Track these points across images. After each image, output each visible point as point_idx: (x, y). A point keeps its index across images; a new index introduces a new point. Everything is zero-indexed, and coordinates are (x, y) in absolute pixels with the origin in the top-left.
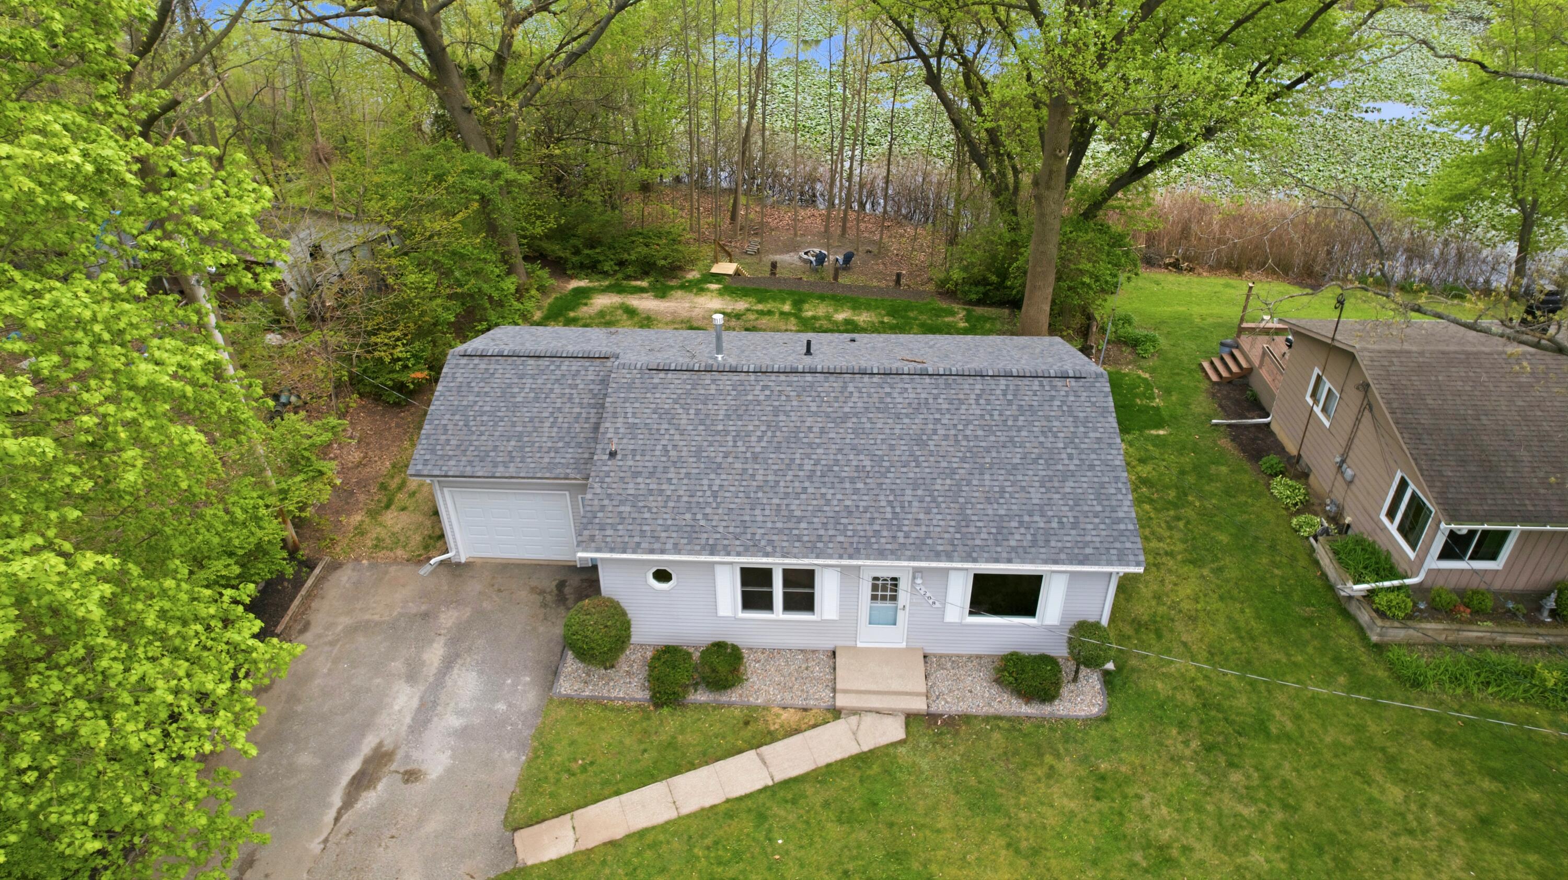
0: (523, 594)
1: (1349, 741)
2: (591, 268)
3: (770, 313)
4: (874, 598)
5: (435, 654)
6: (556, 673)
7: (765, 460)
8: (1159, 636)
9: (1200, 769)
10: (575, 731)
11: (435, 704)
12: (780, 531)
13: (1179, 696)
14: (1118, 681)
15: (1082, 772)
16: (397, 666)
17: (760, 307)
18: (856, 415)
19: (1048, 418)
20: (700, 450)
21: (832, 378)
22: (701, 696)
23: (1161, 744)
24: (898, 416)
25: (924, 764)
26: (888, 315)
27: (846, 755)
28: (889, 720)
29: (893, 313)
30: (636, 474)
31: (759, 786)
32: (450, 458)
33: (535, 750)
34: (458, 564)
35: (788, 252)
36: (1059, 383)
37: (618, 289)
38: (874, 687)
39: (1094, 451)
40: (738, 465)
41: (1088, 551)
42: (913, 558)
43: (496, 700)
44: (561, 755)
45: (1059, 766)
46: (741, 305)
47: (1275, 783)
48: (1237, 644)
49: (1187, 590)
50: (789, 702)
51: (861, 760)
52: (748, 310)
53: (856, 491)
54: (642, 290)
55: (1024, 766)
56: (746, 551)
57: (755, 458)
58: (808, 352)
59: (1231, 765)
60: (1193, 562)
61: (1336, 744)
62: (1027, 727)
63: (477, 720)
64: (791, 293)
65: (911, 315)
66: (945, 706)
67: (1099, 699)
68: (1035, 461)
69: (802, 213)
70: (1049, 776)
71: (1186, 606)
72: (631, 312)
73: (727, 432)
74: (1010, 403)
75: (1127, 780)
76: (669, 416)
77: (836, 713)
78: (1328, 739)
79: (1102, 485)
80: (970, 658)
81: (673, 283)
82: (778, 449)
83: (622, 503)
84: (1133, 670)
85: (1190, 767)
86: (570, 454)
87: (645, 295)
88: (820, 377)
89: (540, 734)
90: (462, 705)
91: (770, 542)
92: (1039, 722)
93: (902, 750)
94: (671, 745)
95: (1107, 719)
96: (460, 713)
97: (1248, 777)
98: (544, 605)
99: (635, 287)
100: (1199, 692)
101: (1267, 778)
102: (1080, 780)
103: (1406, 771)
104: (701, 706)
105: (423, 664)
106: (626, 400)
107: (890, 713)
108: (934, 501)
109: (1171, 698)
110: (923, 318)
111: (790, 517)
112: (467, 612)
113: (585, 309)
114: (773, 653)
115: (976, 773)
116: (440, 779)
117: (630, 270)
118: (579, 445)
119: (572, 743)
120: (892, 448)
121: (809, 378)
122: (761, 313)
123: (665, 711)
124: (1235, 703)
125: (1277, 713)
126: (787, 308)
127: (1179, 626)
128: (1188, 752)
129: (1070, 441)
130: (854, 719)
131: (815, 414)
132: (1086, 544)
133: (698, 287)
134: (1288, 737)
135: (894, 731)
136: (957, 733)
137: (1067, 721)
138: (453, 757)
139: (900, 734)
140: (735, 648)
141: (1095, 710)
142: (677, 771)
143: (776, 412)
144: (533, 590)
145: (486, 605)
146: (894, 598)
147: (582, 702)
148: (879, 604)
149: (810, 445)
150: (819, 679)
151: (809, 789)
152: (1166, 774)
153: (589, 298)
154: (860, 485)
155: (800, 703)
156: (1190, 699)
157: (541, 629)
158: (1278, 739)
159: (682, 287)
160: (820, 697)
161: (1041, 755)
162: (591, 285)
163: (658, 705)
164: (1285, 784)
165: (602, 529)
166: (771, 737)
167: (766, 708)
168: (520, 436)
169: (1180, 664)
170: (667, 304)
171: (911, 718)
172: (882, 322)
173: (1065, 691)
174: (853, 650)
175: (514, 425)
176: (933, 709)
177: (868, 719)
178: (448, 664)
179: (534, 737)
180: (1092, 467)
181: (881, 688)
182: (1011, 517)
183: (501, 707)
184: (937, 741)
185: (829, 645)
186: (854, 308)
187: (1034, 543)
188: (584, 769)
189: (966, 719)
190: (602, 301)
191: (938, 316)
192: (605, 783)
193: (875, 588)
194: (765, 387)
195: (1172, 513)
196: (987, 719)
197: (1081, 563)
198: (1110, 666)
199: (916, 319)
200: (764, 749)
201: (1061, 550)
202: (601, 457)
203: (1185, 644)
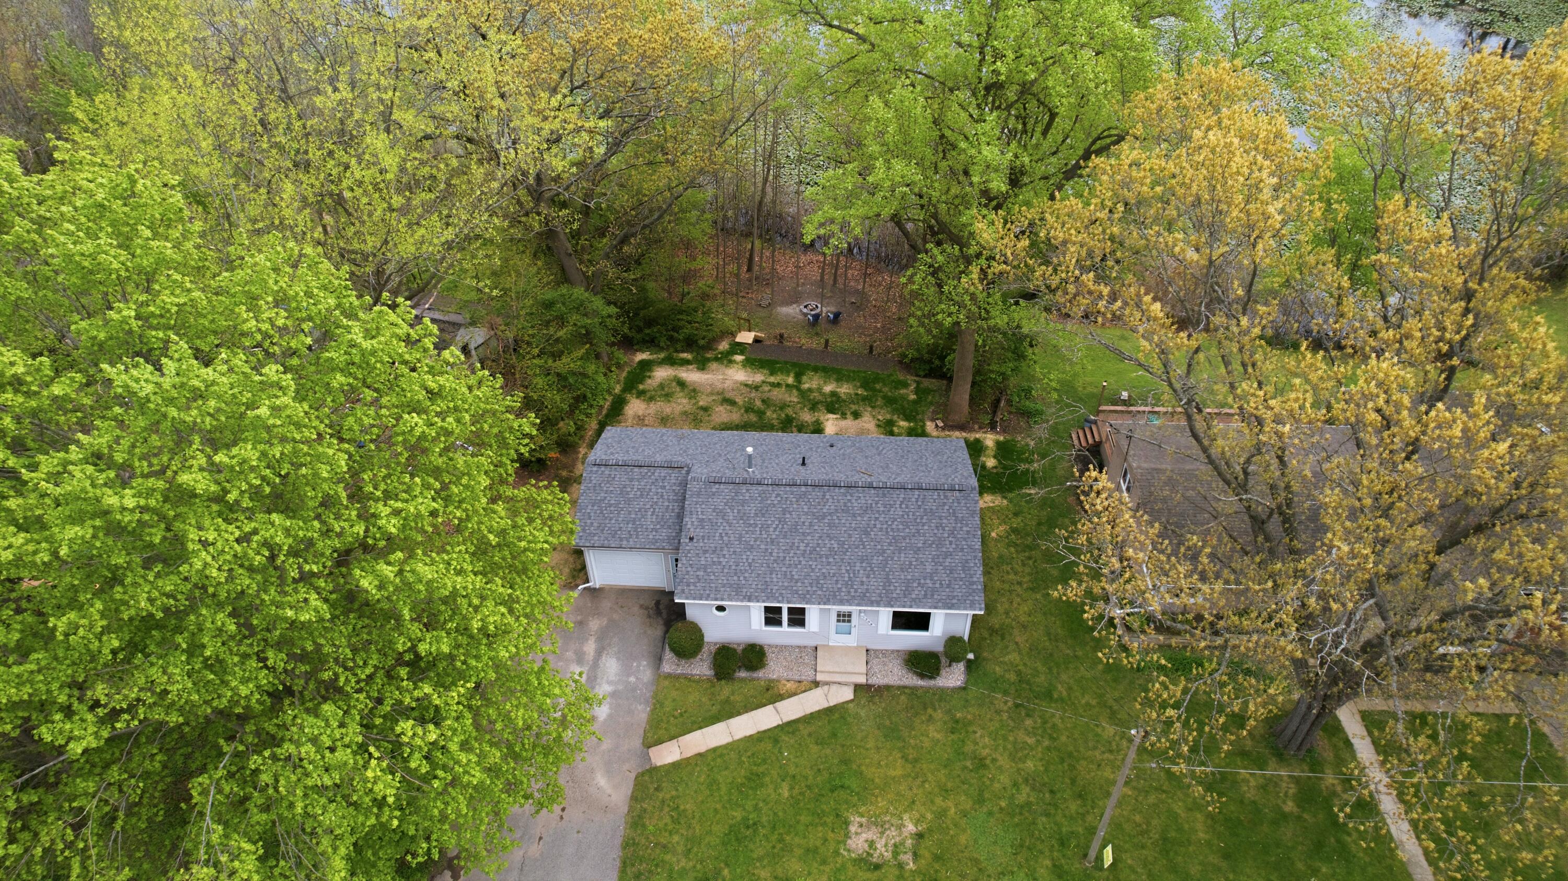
0: (636, 609)
1: (1094, 702)
2: (650, 343)
3: (779, 385)
4: (838, 621)
5: (590, 647)
6: (660, 659)
7: (778, 543)
8: (1003, 638)
9: (1010, 717)
10: (674, 694)
11: (595, 678)
12: (786, 588)
13: (1007, 676)
14: (973, 666)
15: (946, 718)
16: (570, 654)
17: (772, 379)
18: (830, 514)
19: (940, 518)
20: (741, 536)
21: (817, 489)
22: (743, 674)
23: (992, 703)
24: (854, 515)
25: (863, 713)
26: (861, 386)
27: (821, 708)
28: (845, 688)
29: (865, 385)
30: (705, 552)
31: (775, 724)
32: (595, 535)
33: (654, 705)
34: (595, 589)
35: (792, 303)
36: (949, 494)
37: (671, 361)
38: (837, 670)
39: (965, 539)
40: (763, 547)
41: (955, 601)
42: (858, 605)
43: (629, 675)
44: (668, 708)
45: (934, 715)
46: (758, 378)
47: (1049, 725)
48: (1047, 644)
49: (1025, 608)
50: (790, 677)
51: (829, 711)
52: (763, 382)
53: (829, 563)
54: (686, 362)
55: (917, 714)
56: (768, 599)
57: (772, 542)
58: (803, 464)
59: (1028, 715)
60: (1032, 589)
61: (1088, 704)
62: (919, 693)
63: (620, 687)
64: (794, 365)
65: (878, 386)
66: (878, 680)
67: (962, 677)
68: (930, 545)
69: (803, 258)
70: (928, 721)
71: (1023, 619)
72: (682, 384)
73: (756, 525)
74: (919, 507)
75: (970, 723)
76: (722, 514)
77: (816, 684)
78: (1083, 702)
79: (967, 561)
80: (893, 652)
81: (709, 355)
82: (785, 537)
83: (698, 569)
84: (984, 659)
85: (1005, 716)
86: (664, 533)
87: (691, 367)
88: (810, 489)
89: (655, 696)
90: (611, 679)
91: (781, 594)
92: (927, 690)
93: (851, 705)
94: (727, 701)
95: (964, 689)
96: (610, 683)
97: (1035, 722)
98: (649, 616)
99: (682, 359)
100: (1019, 673)
101: (1045, 722)
102: (945, 723)
103: (1120, 720)
104: (743, 680)
105: (584, 653)
106: (697, 503)
107: (846, 684)
108: (872, 570)
109: (1003, 677)
110: (886, 389)
111: (792, 579)
112: (605, 622)
113: (649, 381)
114: (782, 648)
115: (889, 718)
116: (605, 720)
117: (679, 346)
118: (669, 527)
119: (674, 700)
120: (850, 536)
121: (803, 489)
122: (773, 385)
123: (723, 682)
124: (1037, 680)
125: (1059, 686)
126: (790, 380)
127: (1016, 632)
128: (1005, 708)
129: (952, 533)
130: (826, 687)
131: (807, 514)
132: (954, 597)
133: (725, 359)
134: (1061, 700)
135: (847, 694)
136: (881, 696)
137: (943, 690)
138: (610, 708)
139: (851, 697)
140: (761, 647)
141: (959, 683)
142: (731, 715)
143: (784, 511)
144: (641, 606)
145: (616, 616)
146: (849, 621)
147: (677, 677)
148: (841, 624)
149: (803, 534)
150: (807, 664)
151: (801, 727)
152: (991, 720)
153: (651, 370)
154: (831, 560)
155: (797, 678)
156: (1012, 677)
157: (649, 632)
158: (1057, 701)
159: (716, 359)
160: (808, 675)
161: (925, 708)
162: (651, 357)
163: (719, 679)
164: (1054, 726)
165: (688, 585)
166: (781, 697)
167: (778, 681)
168: (634, 521)
169: (1014, 657)
170: (707, 376)
171: (858, 688)
172: (857, 394)
173: (943, 672)
174: (826, 646)
175: (630, 513)
176: (870, 682)
177: (834, 688)
178: (599, 653)
179: (653, 698)
180: (962, 550)
181: (842, 670)
182: (914, 581)
183: (632, 679)
184: (871, 700)
185: (813, 644)
186: (838, 380)
187: (925, 595)
188: (681, 715)
189: (888, 687)
190: (662, 374)
191: (896, 388)
192: (694, 723)
193: (839, 615)
194: (778, 495)
195: (1027, 554)
196: (899, 688)
197: (950, 608)
198: (971, 656)
199: (880, 391)
200: (777, 704)
201: (940, 600)
202: (685, 540)
203: (1017, 643)
